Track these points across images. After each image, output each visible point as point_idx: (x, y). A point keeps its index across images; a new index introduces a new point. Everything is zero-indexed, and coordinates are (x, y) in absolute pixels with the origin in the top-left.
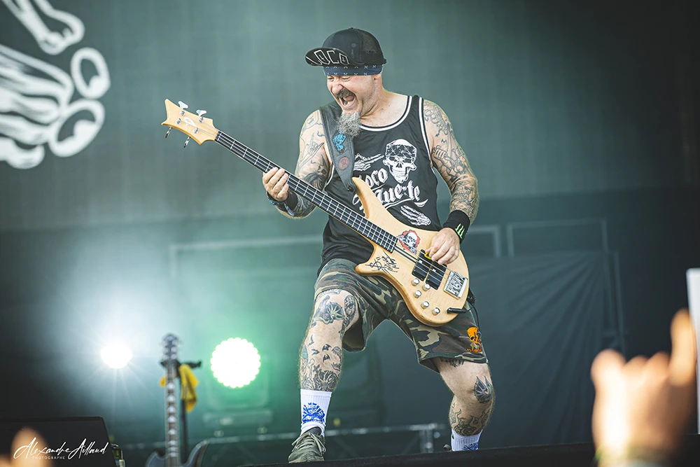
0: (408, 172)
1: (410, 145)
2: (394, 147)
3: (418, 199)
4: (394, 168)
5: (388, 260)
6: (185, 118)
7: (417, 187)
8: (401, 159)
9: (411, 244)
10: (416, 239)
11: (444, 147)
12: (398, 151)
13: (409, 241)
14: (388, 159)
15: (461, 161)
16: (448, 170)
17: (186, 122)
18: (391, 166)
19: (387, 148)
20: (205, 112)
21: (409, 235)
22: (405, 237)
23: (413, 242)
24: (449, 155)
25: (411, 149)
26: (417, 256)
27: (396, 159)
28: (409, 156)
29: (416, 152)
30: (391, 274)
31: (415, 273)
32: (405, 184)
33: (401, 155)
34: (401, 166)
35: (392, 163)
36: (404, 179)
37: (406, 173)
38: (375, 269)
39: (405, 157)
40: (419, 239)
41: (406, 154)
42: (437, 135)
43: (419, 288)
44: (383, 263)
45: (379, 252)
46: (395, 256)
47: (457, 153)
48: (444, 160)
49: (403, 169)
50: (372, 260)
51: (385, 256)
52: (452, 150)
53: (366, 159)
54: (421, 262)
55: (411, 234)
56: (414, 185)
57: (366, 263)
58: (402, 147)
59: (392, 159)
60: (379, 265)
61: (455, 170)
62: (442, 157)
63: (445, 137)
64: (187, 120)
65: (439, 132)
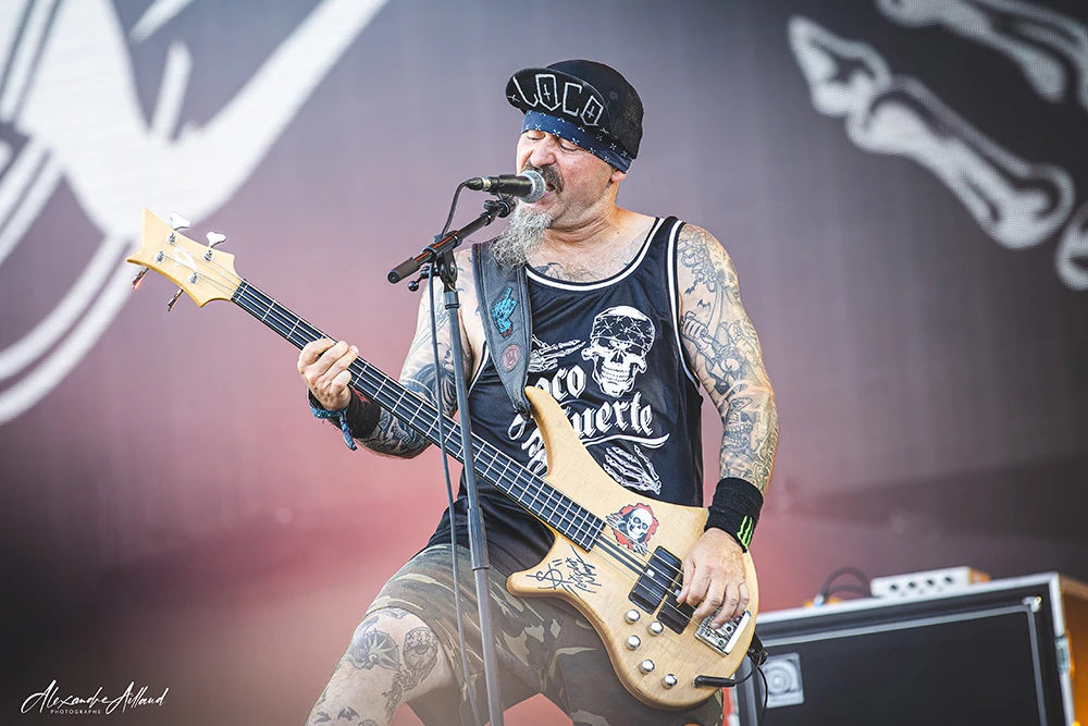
0: (634, 374)
1: (644, 318)
2: (611, 319)
3: (648, 431)
4: (607, 363)
5: (580, 566)
6: (176, 249)
7: (648, 408)
8: (623, 346)
9: (635, 534)
10: (649, 521)
11: (703, 316)
12: (619, 327)
13: (632, 527)
14: (595, 344)
15: (736, 349)
16: (708, 364)
17: (177, 258)
18: (601, 359)
19: (596, 323)
20: (222, 237)
21: (635, 514)
22: (626, 518)
23: (642, 530)
24: (712, 333)
25: (644, 325)
26: (645, 560)
27: (614, 344)
28: (639, 341)
29: (653, 333)
30: (582, 595)
31: (636, 597)
32: (627, 397)
33: (623, 337)
34: (621, 361)
35: (603, 351)
36: (625, 387)
37: (631, 376)
38: (546, 585)
39: (632, 342)
40: (655, 522)
41: (633, 336)
42: (688, 291)
43: (639, 629)
44: (566, 571)
45: (562, 548)
46: (597, 558)
47: (731, 332)
48: (700, 341)
49: (626, 366)
50: (543, 567)
51: (574, 559)
52: (719, 325)
53: (549, 348)
54: (650, 573)
55: (640, 513)
56: (643, 404)
57: (527, 572)
58: (627, 321)
59: (604, 343)
60: (556, 576)
61: (723, 365)
62: (698, 335)
63: (708, 297)
64: (180, 254)
65: (695, 283)
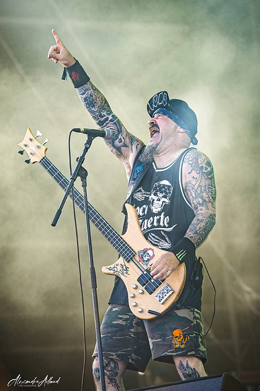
1: (170, 185)
2: (159, 186)
3: (167, 226)
4: (155, 201)
5: (124, 267)
7: (168, 217)
8: (161, 195)
12: (161, 189)
13: (145, 256)
14: (152, 195)
19: (154, 186)
24: (196, 189)
25: (169, 187)
27: (158, 194)
28: (167, 193)
29: (172, 190)
31: (139, 280)
32: (159, 214)
34: (160, 200)
35: (155, 198)
36: (159, 209)
37: (162, 206)
40: (154, 255)
41: (165, 192)
42: (189, 173)
50: (112, 266)
51: (123, 264)
52: (199, 186)
53: (144, 193)
54: (145, 273)
56: (165, 216)
57: (107, 267)
58: (164, 186)
59: (155, 194)
60: (116, 269)
61: (197, 200)
62: (191, 189)
63: (196, 176)
64: (31, 145)
65: (192, 170)
